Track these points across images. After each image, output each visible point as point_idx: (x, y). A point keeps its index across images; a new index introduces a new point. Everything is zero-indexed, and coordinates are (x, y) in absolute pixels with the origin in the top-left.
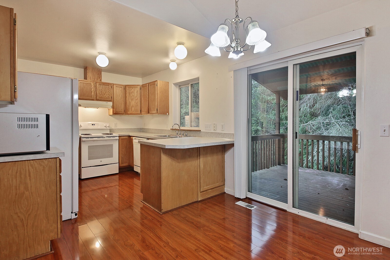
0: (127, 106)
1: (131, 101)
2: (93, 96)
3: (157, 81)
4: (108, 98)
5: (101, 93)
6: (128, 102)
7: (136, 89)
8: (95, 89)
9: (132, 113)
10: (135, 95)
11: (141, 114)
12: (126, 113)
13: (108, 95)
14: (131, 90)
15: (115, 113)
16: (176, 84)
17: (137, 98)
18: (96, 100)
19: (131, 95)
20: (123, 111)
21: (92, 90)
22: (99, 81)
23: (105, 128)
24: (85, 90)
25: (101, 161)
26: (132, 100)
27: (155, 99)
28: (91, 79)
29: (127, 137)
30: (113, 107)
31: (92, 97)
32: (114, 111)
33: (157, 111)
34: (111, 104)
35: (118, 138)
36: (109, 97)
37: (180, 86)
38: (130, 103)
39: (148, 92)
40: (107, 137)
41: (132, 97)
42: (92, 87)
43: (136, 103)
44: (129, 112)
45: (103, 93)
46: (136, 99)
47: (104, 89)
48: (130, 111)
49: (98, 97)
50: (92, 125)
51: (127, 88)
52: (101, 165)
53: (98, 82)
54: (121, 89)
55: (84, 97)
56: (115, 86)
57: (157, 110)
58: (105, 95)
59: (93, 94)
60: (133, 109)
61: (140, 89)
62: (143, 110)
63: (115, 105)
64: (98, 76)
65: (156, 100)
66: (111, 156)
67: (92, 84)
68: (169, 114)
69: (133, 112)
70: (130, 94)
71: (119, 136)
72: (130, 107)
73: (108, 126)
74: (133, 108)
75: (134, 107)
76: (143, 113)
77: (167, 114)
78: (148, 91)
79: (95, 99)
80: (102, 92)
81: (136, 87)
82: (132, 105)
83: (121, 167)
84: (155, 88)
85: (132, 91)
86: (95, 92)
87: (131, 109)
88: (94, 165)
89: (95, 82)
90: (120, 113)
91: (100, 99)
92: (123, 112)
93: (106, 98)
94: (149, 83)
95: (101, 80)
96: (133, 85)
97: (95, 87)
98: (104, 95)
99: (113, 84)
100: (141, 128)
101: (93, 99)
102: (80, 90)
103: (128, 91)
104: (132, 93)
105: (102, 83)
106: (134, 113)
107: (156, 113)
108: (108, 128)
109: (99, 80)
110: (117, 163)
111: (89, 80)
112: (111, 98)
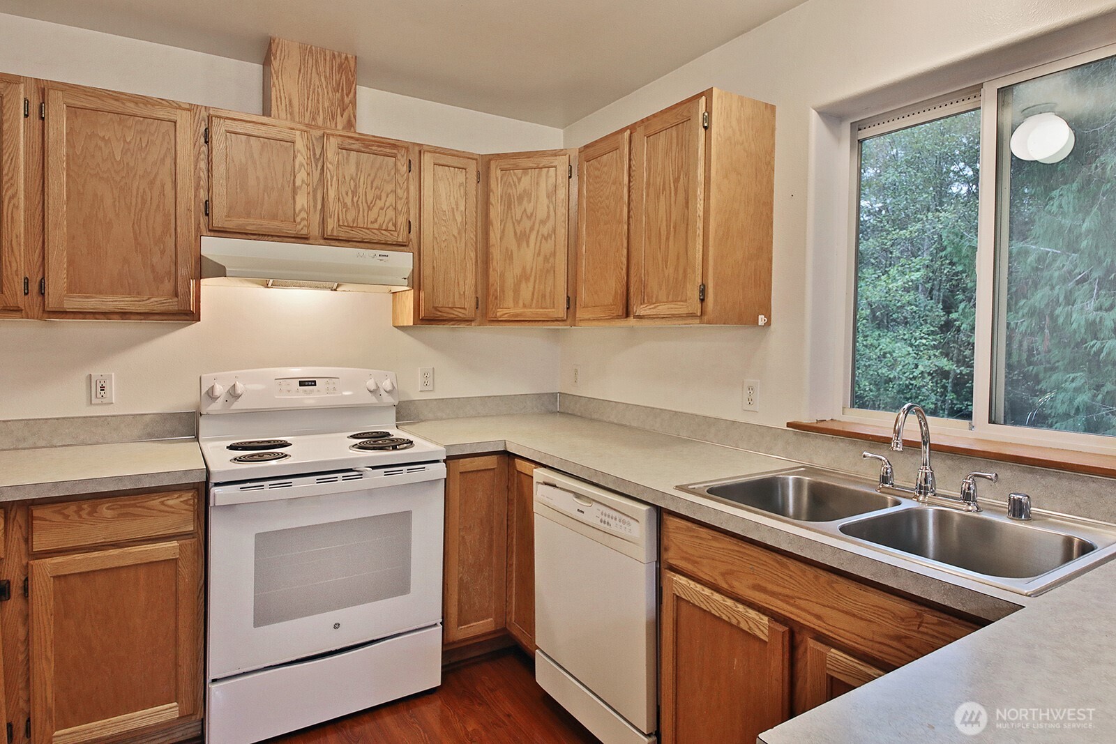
0: (494, 277)
1: (514, 242)
2: (304, 215)
3: (708, 94)
4: (391, 227)
5: (348, 200)
6: (496, 254)
7: (547, 177)
8: (317, 174)
9: (517, 315)
10: (541, 213)
11: (568, 322)
12: (485, 315)
13: (391, 213)
14: (519, 180)
15: (428, 318)
16: (832, 115)
17: (550, 225)
18: (322, 241)
19: (518, 211)
20: (470, 303)
21: (301, 176)
22: (340, 127)
23: (372, 400)
24: (258, 178)
25: (337, 626)
26: (522, 238)
27: (686, 221)
28: (291, 114)
29: (491, 462)
30: (416, 282)
31: (298, 220)
32: (422, 303)
33: (702, 300)
34: (403, 261)
35: (440, 470)
36: (395, 225)
37: (857, 127)
38: (509, 256)
39: (629, 181)
40: (373, 468)
41: (519, 222)
42: (299, 159)
43: (541, 258)
44: (506, 311)
45: (362, 198)
46: (545, 230)
47: (370, 178)
48: (511, 305)
49: (331, 225)
50: (302, 384)
51: (496, 173)
52: (333, 649)
53: (333, 135)
54: (461, 177)
55: (251, 221)
56: (427, 159)
57: (703, 291)
58: (375, 210)
59: (302, 201)
60: (526, 291)
61: (570, 171)
62: (583, 295)
63: (427, 271)
64: (338, 95)
65: (700, 224)
66: (401, 585)
67: (300, 145)
68: (768, 324)
69: (525, 306)
70: (509, 204)
71: (449, 460)
72: (510, 281)
73: (389, 388)
74: (523, 285)
75: (532, 279)
76: (586, 316)
77: (762, 320)
78: (630, 175)
79: (315, 230)
80: (354, 193)
81: (544, 161)
82: (518, 271)
83: (454, 643)
85: (521, 188)
86: (315, 191)
87: (517, 291)
88: (294, 659)
89: (319, 133)
90: (458, 313)
91: (343, 235)
92: (468, 314)
93: (376, 226)
94: (632, 128)
95: (350, 124)
96: (528, 155)
97: (317, 161)
98: (370, 208)
99: (417, 149)
100: (554, 395)
101: (304, 232)
102: (228, 178)
103: (497, 190)
104: (520, 199)
105: (357, 139)
106: (529, 312)
107: (691, 316)
108: (388, 400)
109: (341, 122)
110: (436, 625)
111: (280, 124)
112: (404, 229)
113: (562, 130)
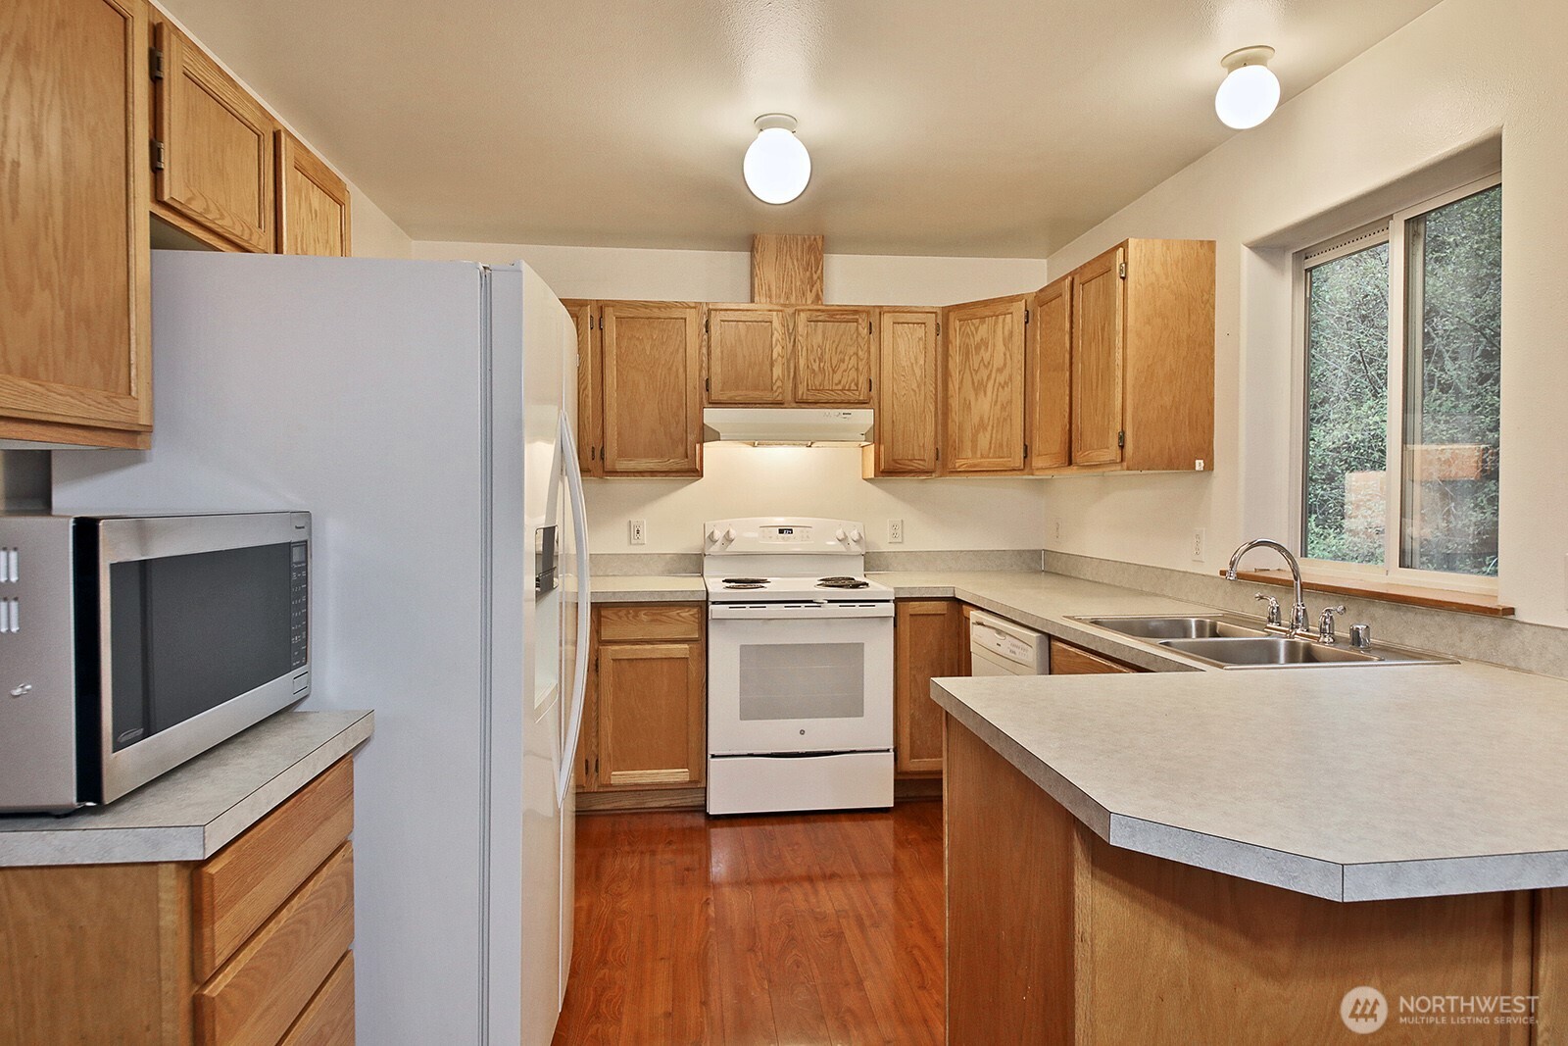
0: (953, 428)
1: (973, 393)
2: (779, 383)
4: (853, 387)
5: (816, 368)
6: (955, 403)
7: (1004, 320)
8: (790, 346)
9: (975, 466)
10: (998, 362)
11: (1026, 471)
12: (944, 465)
13: (853, 373)
14: (977, 329)
15: (889, 470)
16: (1268, 248)
17: (1006, 372)
18: (794, 405)
19: (975, 361)
20: (930, 454)
21: (777, 350)
22: (809, 302)
23: (841, 548)
24: (744, 357)
25: (802, 732)
26: (979, 388)
27: (1108, 367)
28: (770, 297)
29: (941, 607)
30: (877, 435)
31: (775, 388)
32: (882, 457)
33: (1122, 447)
34: (865, 417)
35: (889, 609)
36: (857, 385)
37: (1303, 255)
38: (967, 406)
39: (1071, 328)
40: (830, 601)
41: (977, 372)
42: (776, 334)
43: (999, 406)
44: (963, 462)
45: (828, 364)
46: (1001, 378)
47: (835, 345)
48: (970, 455)
49: (802, 389)
50: (781, 532)
51: (955, 324)
52: (800, 751)
53: (803, 310)
54: (920, 331)
55: (740, 392)
56: (887, 320)
57: (1122, 438)
58: (839, 373)
59: (777, 371)
60: (984, 440)
61: (1027, 316)
62: (1037, 445)
63: (887, 427)
64: (808, 274)
65: (1119, 373)
66: (853, 707)
67: (776, 324)
69: (982, 457)
70: (967, 355)
71: (897, 601)
72: (968, 434)
73: (856, 538)
74: (981, 435)
75: (990, 428)
76: (1040, 465)
77: (1199, 464)
78: (1072, 322)
79: (789, 397)
80: (820, 360)
81: (1001, 308)
82: (976, 420)
83: (907, 773)
84: (1108, 293)
85: (978, 339)
86: (788, 361)
87: (974, 442)
88: (769, 752)
89: (791, 310)
90: (916, 465)
91: (811, 399)
92: (929, 465)
93: (840, 387)
94: (1072, 274)
95: (818, 298)
96: (985, 303)
97: (790, 334)
98: (834, 372)
99: (877, 310)
100: (1037, 553)
101: (779, 398)
102: (722, 359)
103: (956, 341)
104: (978, 348)
105: (823, 311)
106: (986, 463)
107: (1113, 463)
108: (856, 549)
109: (810, 297)
110: (888, 750)
111: (762, 303)
112: (864, 386)
113: (1045, 260)
